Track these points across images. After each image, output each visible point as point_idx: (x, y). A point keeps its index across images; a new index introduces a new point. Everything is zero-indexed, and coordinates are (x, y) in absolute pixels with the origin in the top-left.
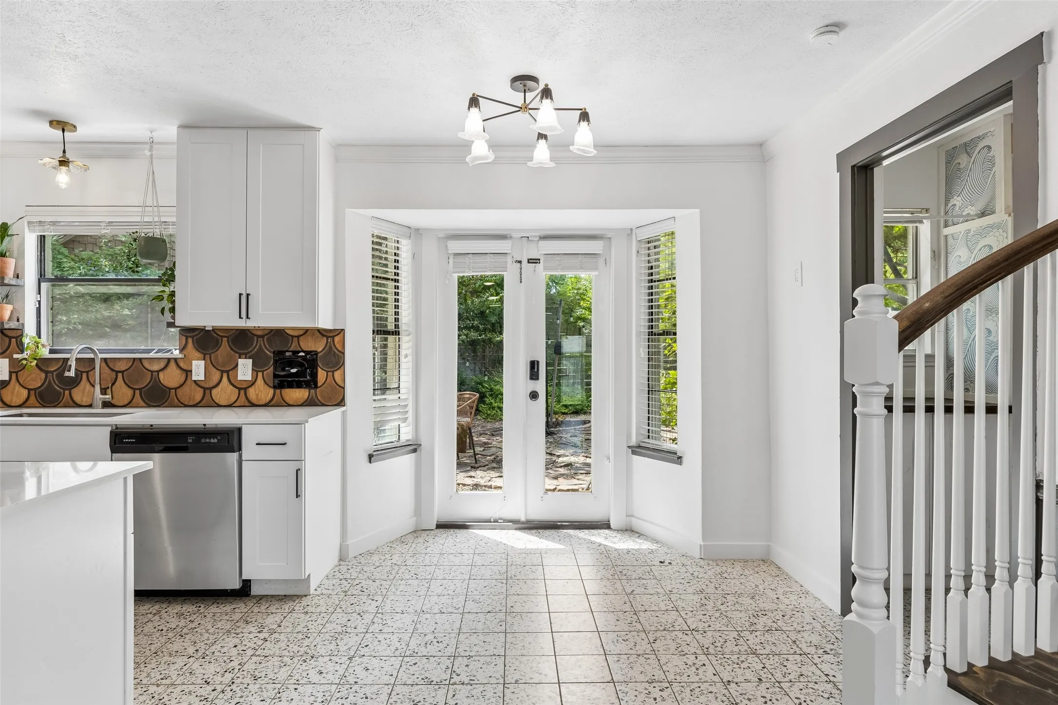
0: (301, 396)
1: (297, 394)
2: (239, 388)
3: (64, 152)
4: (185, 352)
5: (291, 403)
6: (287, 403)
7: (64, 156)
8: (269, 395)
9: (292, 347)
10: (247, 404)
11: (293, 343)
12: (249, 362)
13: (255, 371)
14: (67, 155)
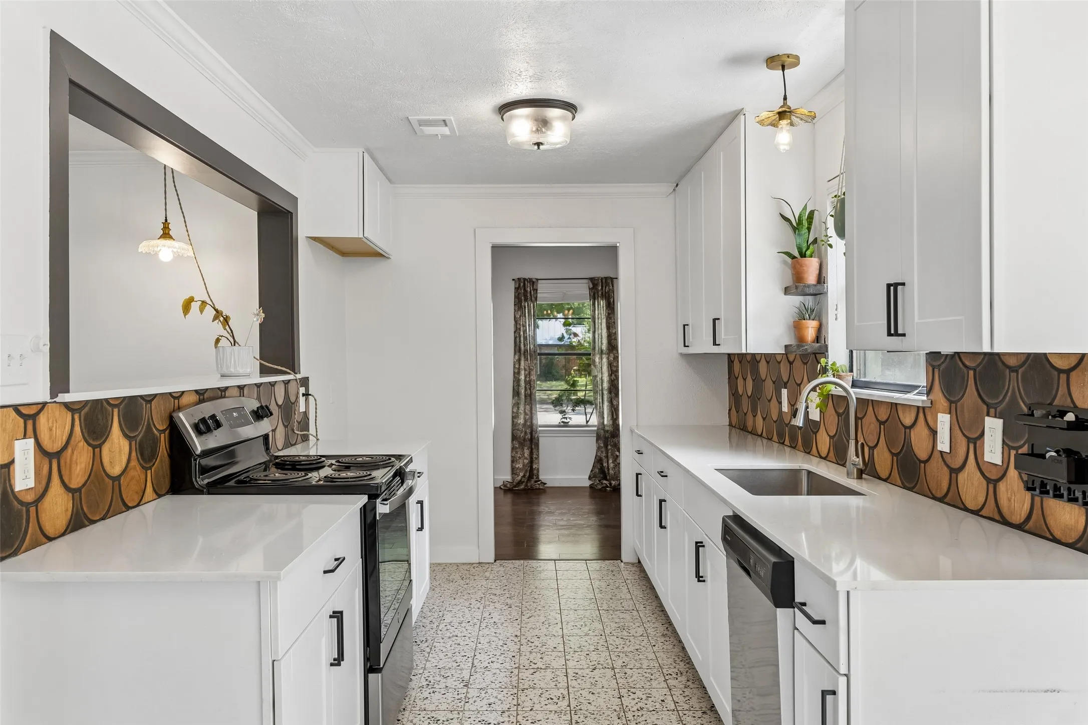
0: (1073, 522)
1: (1067, 517)
2: (988, 478)
3: (785, 98)
4: (931, 397)
5: (1058, 534)
6: (1052, 534)
7: (785, 104)
8: (1026, 505)
9: (1058, 398)
10: (997, 517)
11: (1060, 389)
12: (1000, 422)
13: (1008, 446)
14: (789, 103)
